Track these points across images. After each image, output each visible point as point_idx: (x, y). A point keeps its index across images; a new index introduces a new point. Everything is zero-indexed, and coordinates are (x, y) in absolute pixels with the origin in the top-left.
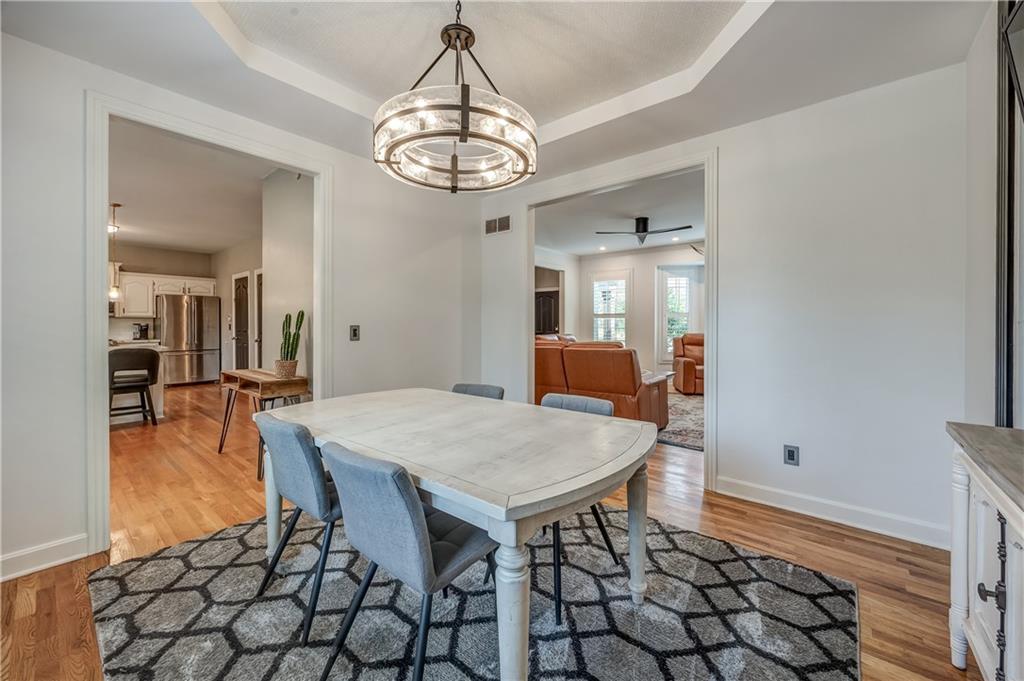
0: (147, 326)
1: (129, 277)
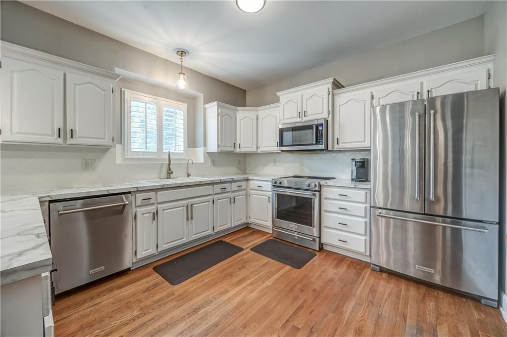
1: (344, 95)
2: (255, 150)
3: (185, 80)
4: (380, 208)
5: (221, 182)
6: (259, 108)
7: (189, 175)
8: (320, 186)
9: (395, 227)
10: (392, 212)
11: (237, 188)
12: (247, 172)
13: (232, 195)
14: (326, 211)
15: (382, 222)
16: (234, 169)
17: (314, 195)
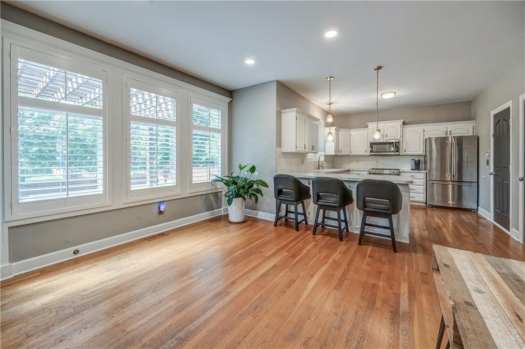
0: (419, 161)
1: (407, 128)
2: (348, 154)
3: (331, 118)
6: (352, 130)
8: (400, 172)
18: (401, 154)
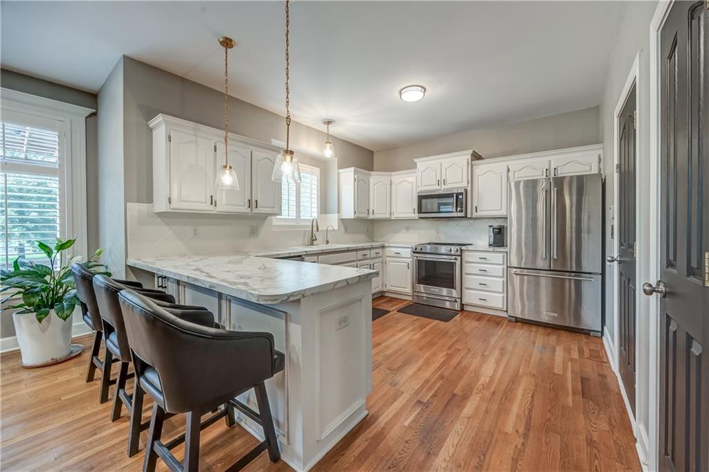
1: (483, 166)
2: (389, 216)
3: (331, 148)
4: (516, 268)
5: (363, 249)
6: (393, 173)
7: (328, 242)
8: (461, 250)
9: (529, 282)
10: (525, 270)
11: (375, 256)
12: (375, 239)
13: (371, 262)
14: (466, 274)
15: (517, 279)
16: (362, 236)
17: (456, 259)
18: (469, 216)
